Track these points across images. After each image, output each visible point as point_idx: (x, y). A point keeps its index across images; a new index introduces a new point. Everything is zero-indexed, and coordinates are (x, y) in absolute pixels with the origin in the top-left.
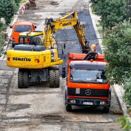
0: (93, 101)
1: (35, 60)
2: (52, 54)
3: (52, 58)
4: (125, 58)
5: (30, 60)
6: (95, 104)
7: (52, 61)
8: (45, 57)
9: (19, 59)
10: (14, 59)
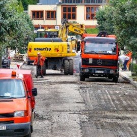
0: (103, 70)
1: (55, 49)
2: (68, 46)
3: (68, 50)
4: (132, 18)
5: (50, 49)
6: (106, 72)
7: (68, 52)
8: (63, 47)
9: (40, 49)
10: (35, 49)
